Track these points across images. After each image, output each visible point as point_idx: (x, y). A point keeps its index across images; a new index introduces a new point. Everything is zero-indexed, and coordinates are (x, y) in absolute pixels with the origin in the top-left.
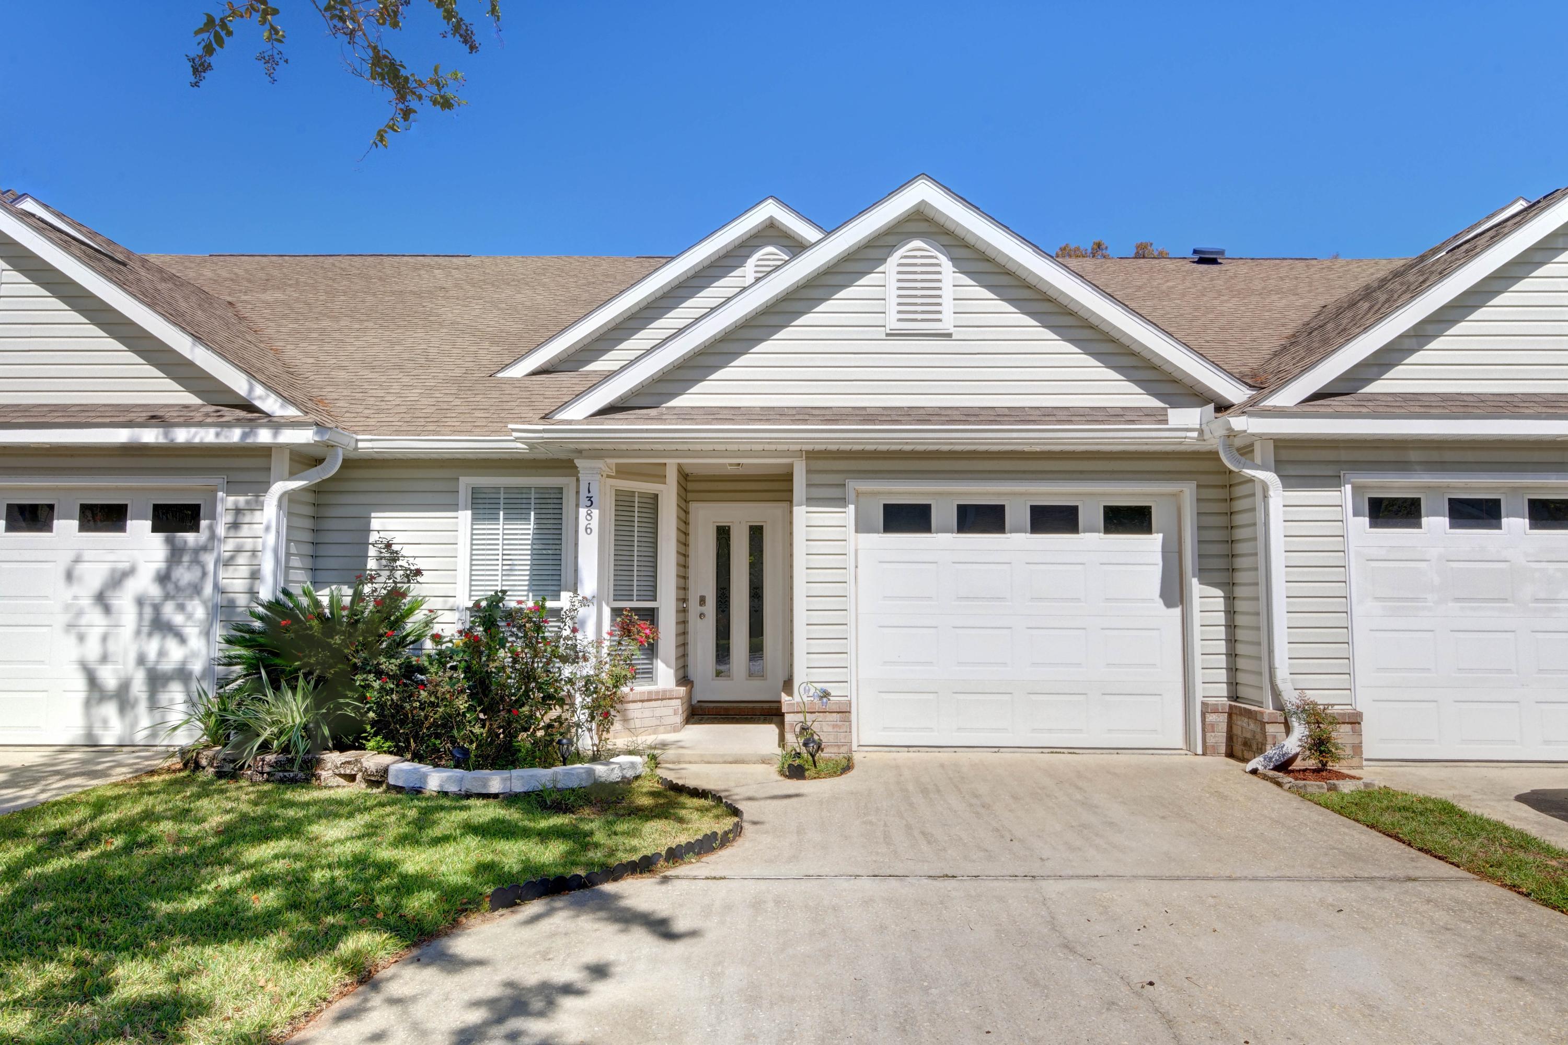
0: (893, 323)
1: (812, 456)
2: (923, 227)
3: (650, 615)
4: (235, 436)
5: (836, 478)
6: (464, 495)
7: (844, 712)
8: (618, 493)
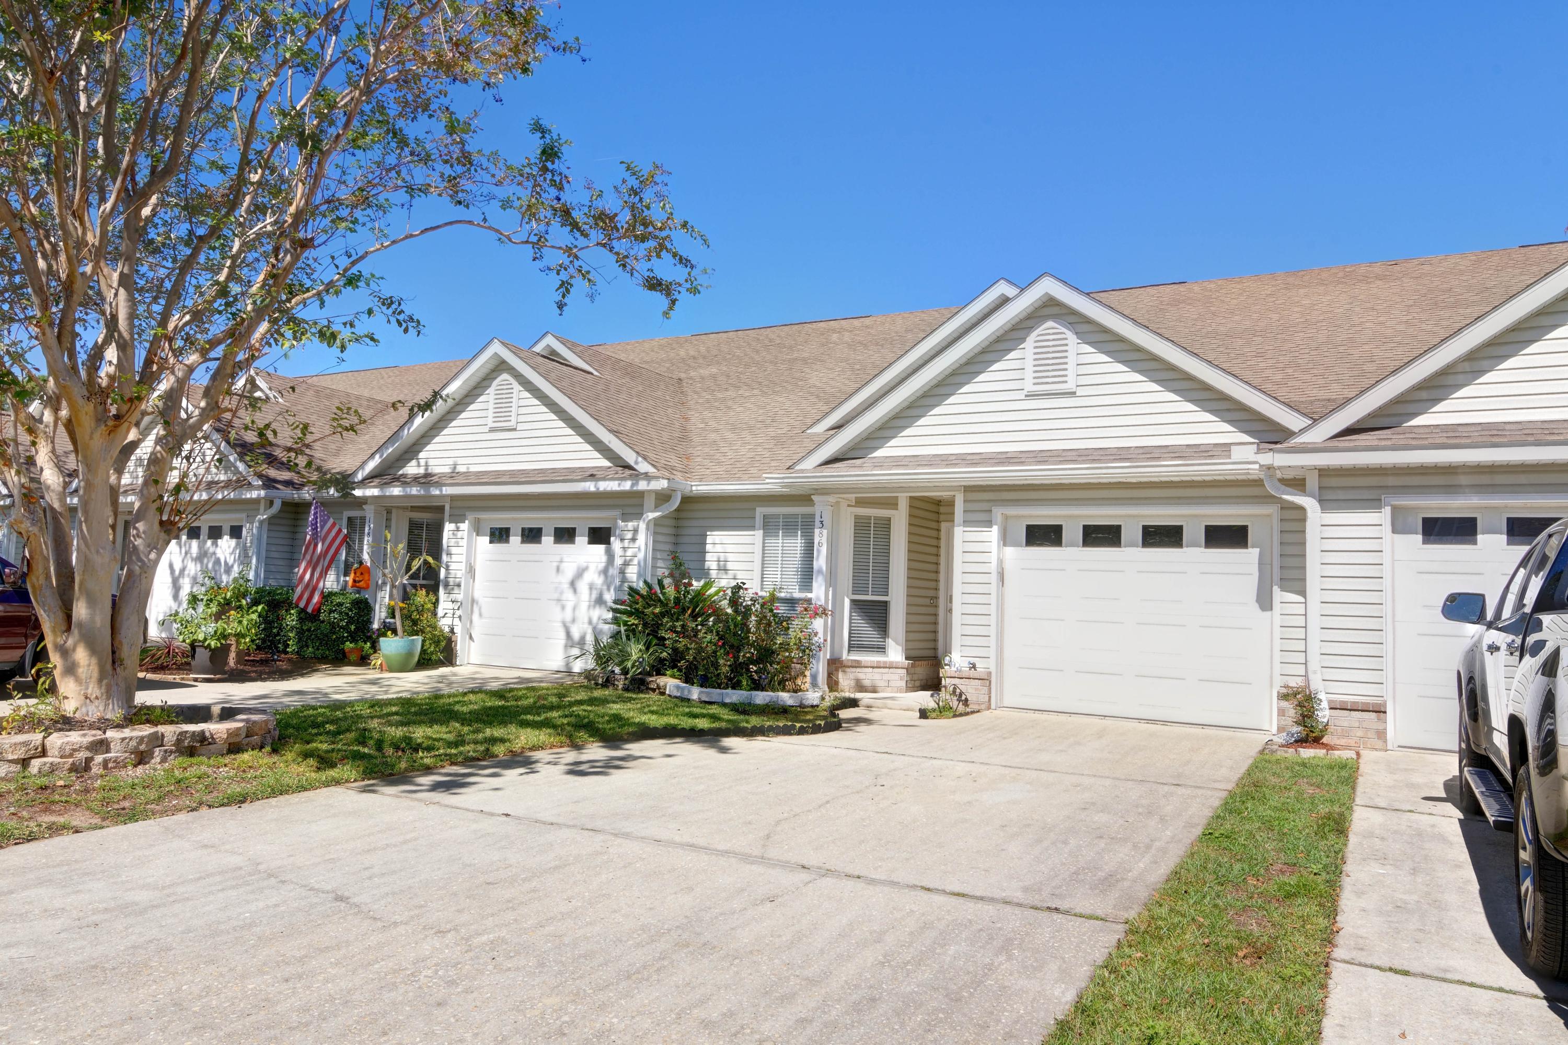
0: (1029, 386)
1: (968, 489)
2: (1055, 310)
3: (884, 607)
4: (627, 486)
5: (985, 506)
6: (759, 520)
7: (986, 680)
8: (857, 517)
